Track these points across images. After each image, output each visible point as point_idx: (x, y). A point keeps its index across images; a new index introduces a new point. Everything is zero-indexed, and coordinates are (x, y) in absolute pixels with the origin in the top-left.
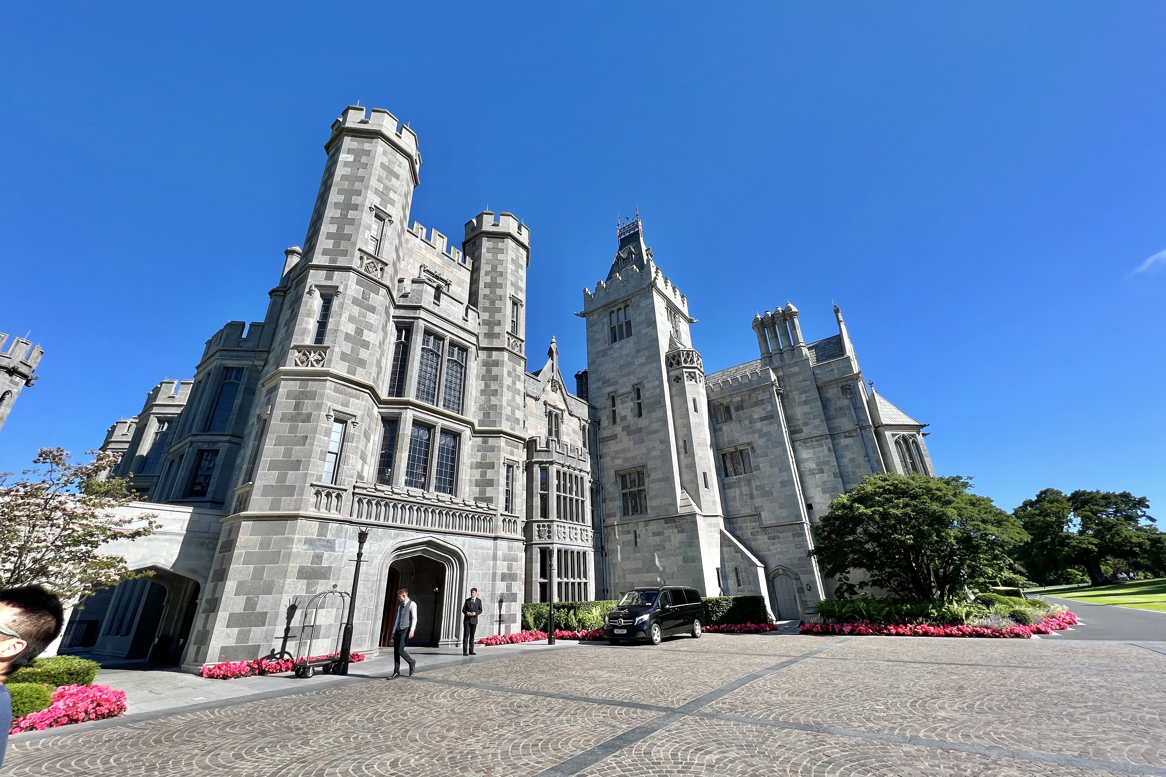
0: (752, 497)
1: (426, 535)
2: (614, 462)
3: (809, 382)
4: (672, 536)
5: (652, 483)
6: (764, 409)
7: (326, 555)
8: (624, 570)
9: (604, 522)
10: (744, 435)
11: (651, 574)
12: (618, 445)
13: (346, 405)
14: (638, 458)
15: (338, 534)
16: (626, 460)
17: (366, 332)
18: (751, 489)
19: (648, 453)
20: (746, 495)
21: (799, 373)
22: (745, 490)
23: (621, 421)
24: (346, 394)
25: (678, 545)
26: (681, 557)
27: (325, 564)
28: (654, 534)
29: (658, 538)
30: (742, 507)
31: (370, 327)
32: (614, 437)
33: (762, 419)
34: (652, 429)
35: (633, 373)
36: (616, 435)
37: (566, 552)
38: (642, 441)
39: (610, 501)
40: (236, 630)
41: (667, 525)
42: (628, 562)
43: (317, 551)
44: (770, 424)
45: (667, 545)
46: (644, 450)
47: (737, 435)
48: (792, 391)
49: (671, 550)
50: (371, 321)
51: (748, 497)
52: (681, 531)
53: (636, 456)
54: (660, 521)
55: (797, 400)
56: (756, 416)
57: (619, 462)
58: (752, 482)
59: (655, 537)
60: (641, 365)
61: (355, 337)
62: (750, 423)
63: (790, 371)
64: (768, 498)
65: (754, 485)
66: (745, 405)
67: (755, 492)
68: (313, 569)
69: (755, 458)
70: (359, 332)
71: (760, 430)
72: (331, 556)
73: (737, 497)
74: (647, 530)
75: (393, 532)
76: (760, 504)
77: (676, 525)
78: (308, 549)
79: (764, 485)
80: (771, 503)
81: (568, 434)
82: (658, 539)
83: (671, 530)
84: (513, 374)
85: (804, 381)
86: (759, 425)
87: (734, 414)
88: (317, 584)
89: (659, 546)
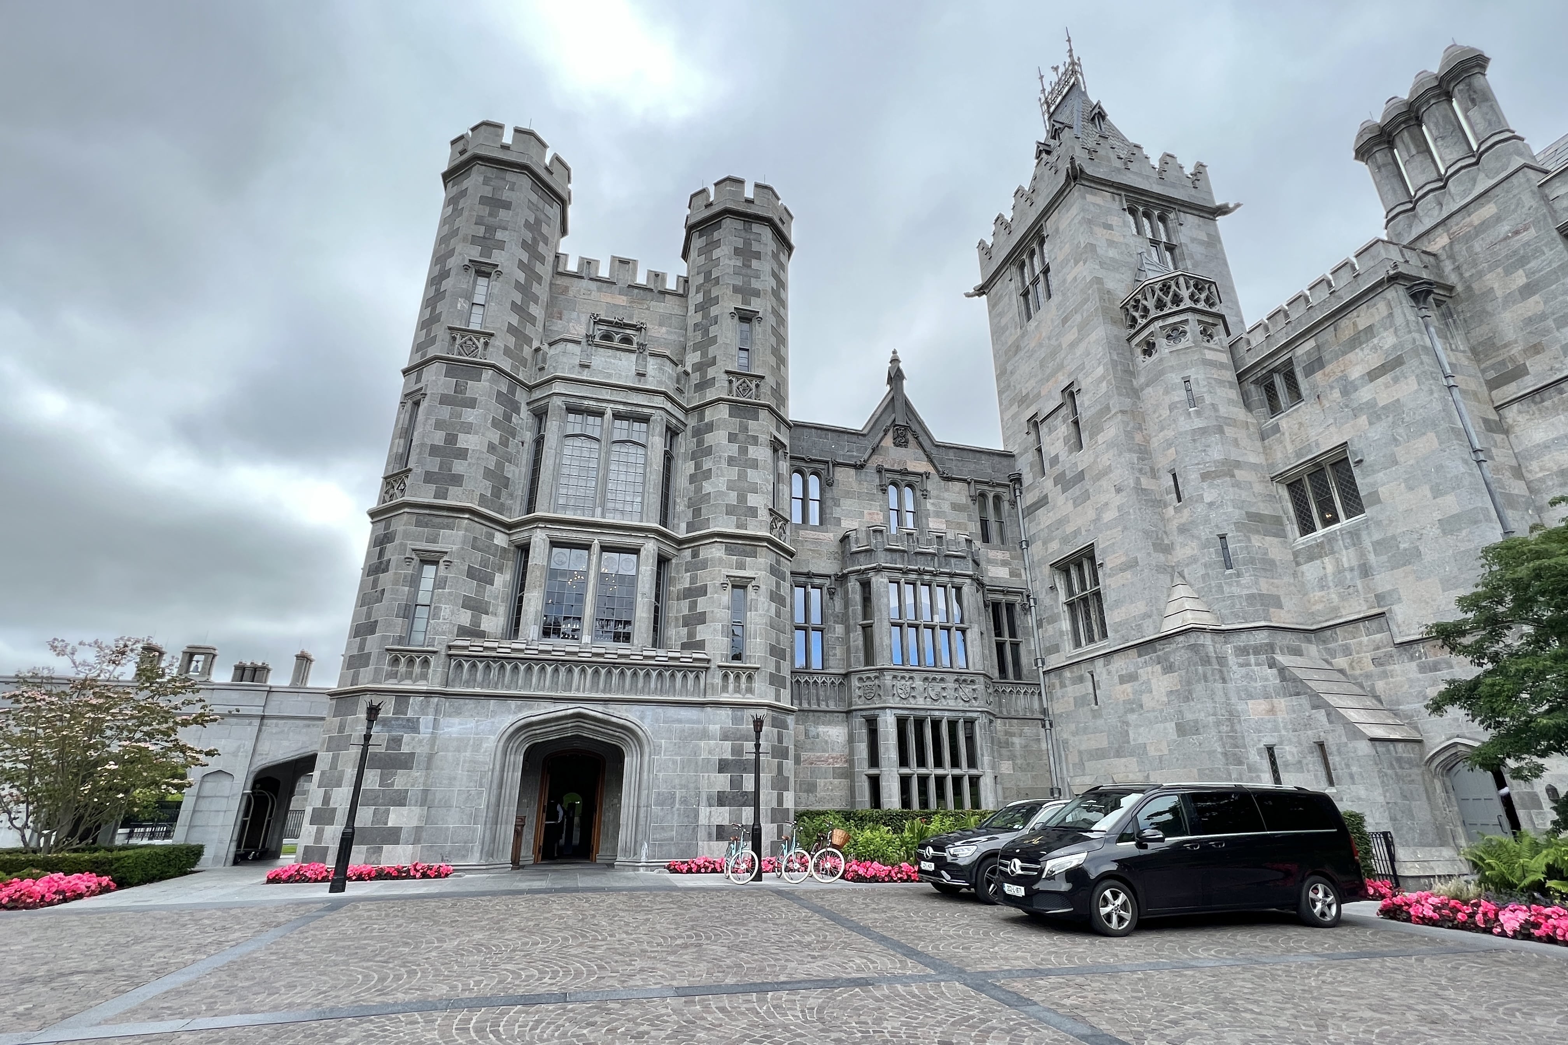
0: (1365, 571)
1: (571, 706)
2: (1047, 549)
3: (1532, 232)
4: (1154, 681)
5: (1110, 576)
6: (1375, 348)
7: (406, 737)
8: (1080, 752)
9: (1043, 663)
10: (1333, 429)
11: (1123, 760)
12: (1051, 514)
13: (435, 541)
14: (1083, 533)
15: (423, 711)
16: (1065, 540)
17: (461, 436)
18: (1362, 554)
19: (1098, 519)
20: (1352, 569)
21: (1498, 219)
22: (1348, 557)
23: (1051, 467)
24: (433, 526)
25: (1166, 699)
26: (1173, 725)
27: (405, 749)
28: (1123, 680)
29: (1128, 687)
30: (1342, 598)
31: (468, 428)
32: (1043, 502)
33: (1373, 375)
34: (1101, 467)
35: (1061, 367)
36: (1046, 496)
37: (919, 723)
38: (1086, 496)
39: (1049, 624)
40: (315, 827)
41: (1142, 659)
42: (1085, 737)
43: (394, 733)
44: (1396, 380)
45: (1146, 699)
46: (1091, 514)
47: (1312, 434)
48: (1481, 274)
49: (1153, 710)
50: (470, 420)
51: (1356, 573)
52: (1169, 669)
53: (1079, 528)
54: (1129, 652)
55: (1499, 293)
56: (1356, 373)
57: (1054, 546)
58: (1364, 534)
59: (1125, 686)
60: (1073, 345)
61: (445, 448)
62: (1345, 392)
63: (1470, 224)
64: (1408, 568)
65: (1367, 543)
66: (1327, 356)
67: (1372, 558)
68: (389, 755)
69: (1365, 475)
70: (451, 439)
71: (1371, 405)
72: (413, 739)
73: (1330, 578)
74: (1109, 673)
75: (513, 704)
76: (1389, 587)
77: (1158, 657)
78: (382, 731)
79: (1394, 537)
80: (1419, 579)
81: (938, 514)
82: (1129, 690)
83: (1150, 669)
84: (741, 437)
85: (1517, 233)
86: (1365, 394)
87: (1304, 384)
88: (395, 774)
89: (1130, 702)
